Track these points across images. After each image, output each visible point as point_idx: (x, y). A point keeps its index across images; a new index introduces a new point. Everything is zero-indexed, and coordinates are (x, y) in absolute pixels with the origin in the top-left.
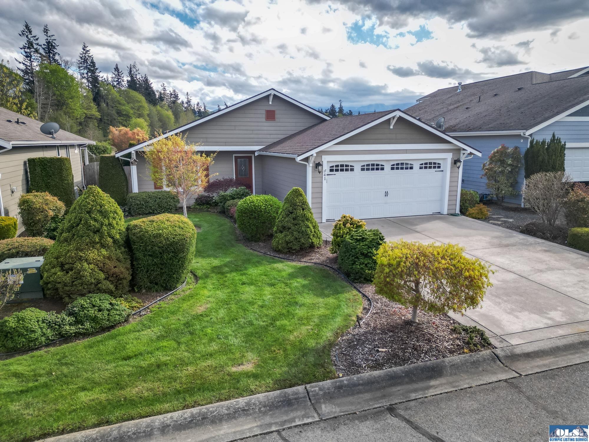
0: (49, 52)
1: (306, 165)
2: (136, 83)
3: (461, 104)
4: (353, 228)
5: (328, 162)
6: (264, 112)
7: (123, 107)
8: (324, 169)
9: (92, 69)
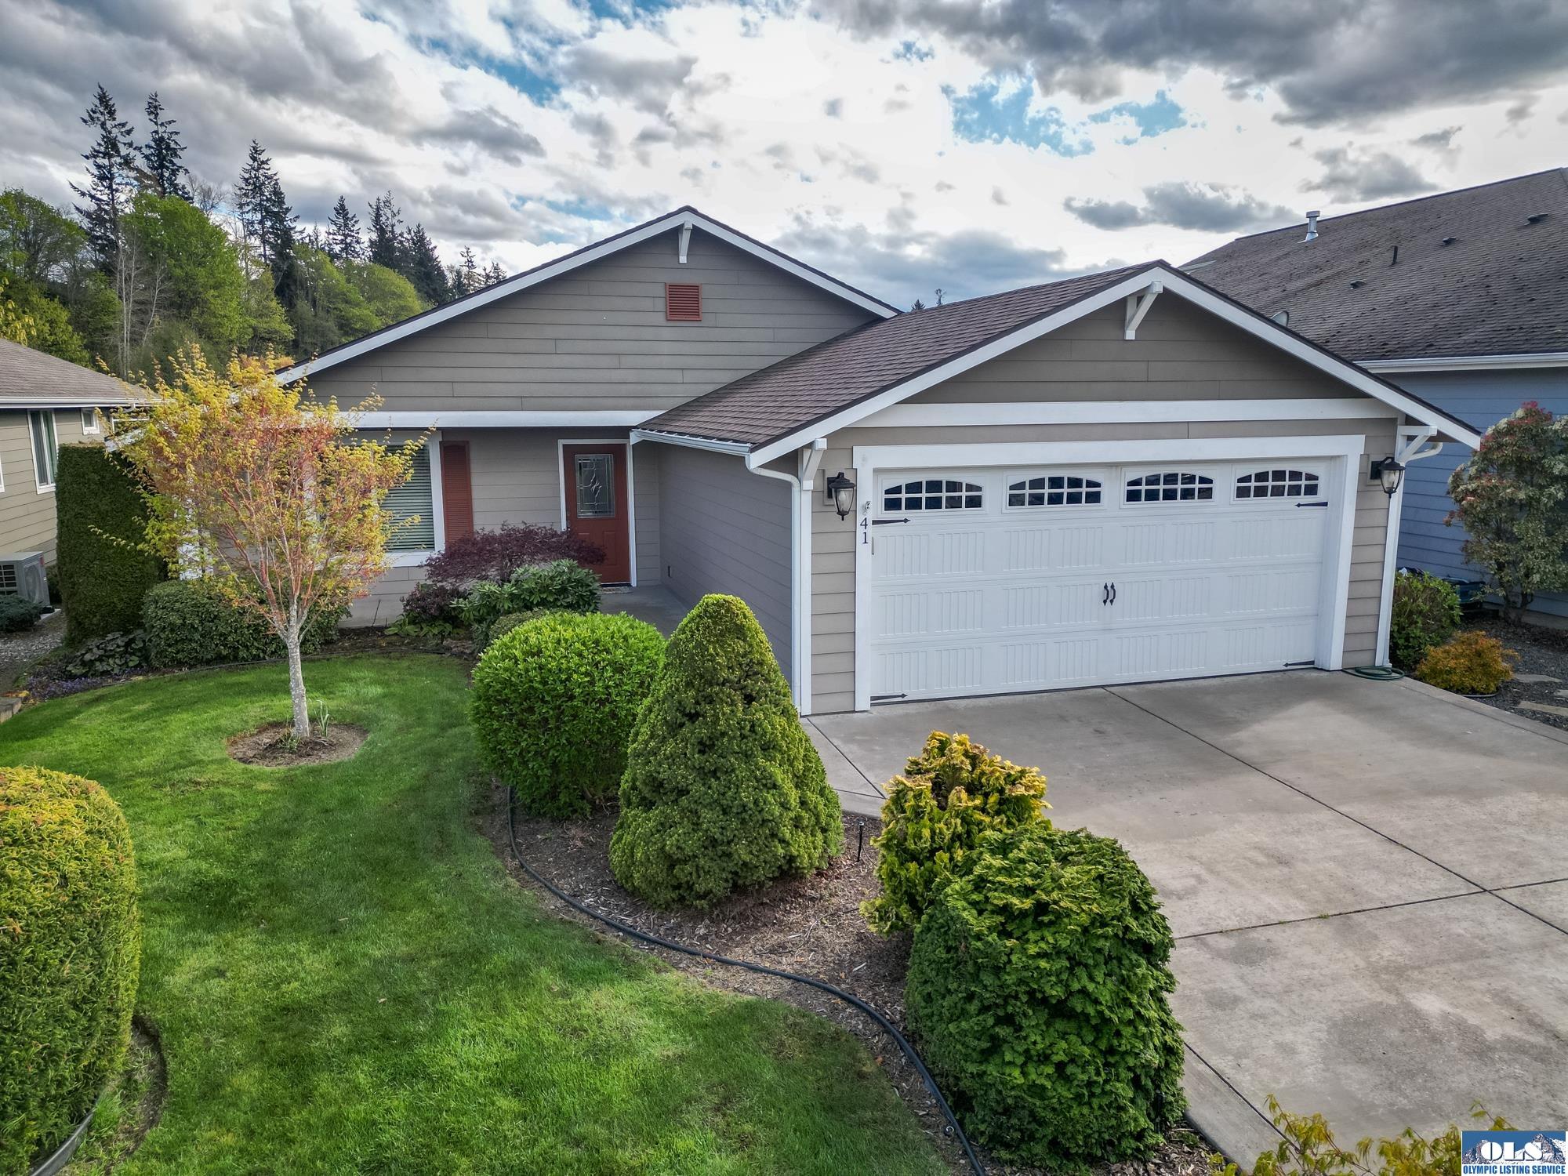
0: (162, 166)
1: (789, 485)
2: (391, 249)
3: (1328, 273)
4: (983, 810)
5: (877, 471)
6: (660, 291)
7: (356, 311)
8: (861, 501)
9: (276, 210)
